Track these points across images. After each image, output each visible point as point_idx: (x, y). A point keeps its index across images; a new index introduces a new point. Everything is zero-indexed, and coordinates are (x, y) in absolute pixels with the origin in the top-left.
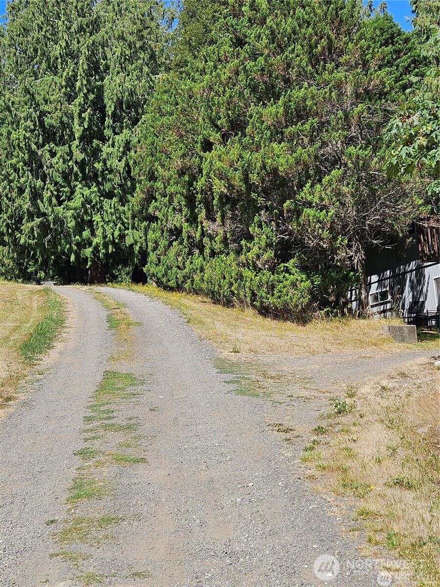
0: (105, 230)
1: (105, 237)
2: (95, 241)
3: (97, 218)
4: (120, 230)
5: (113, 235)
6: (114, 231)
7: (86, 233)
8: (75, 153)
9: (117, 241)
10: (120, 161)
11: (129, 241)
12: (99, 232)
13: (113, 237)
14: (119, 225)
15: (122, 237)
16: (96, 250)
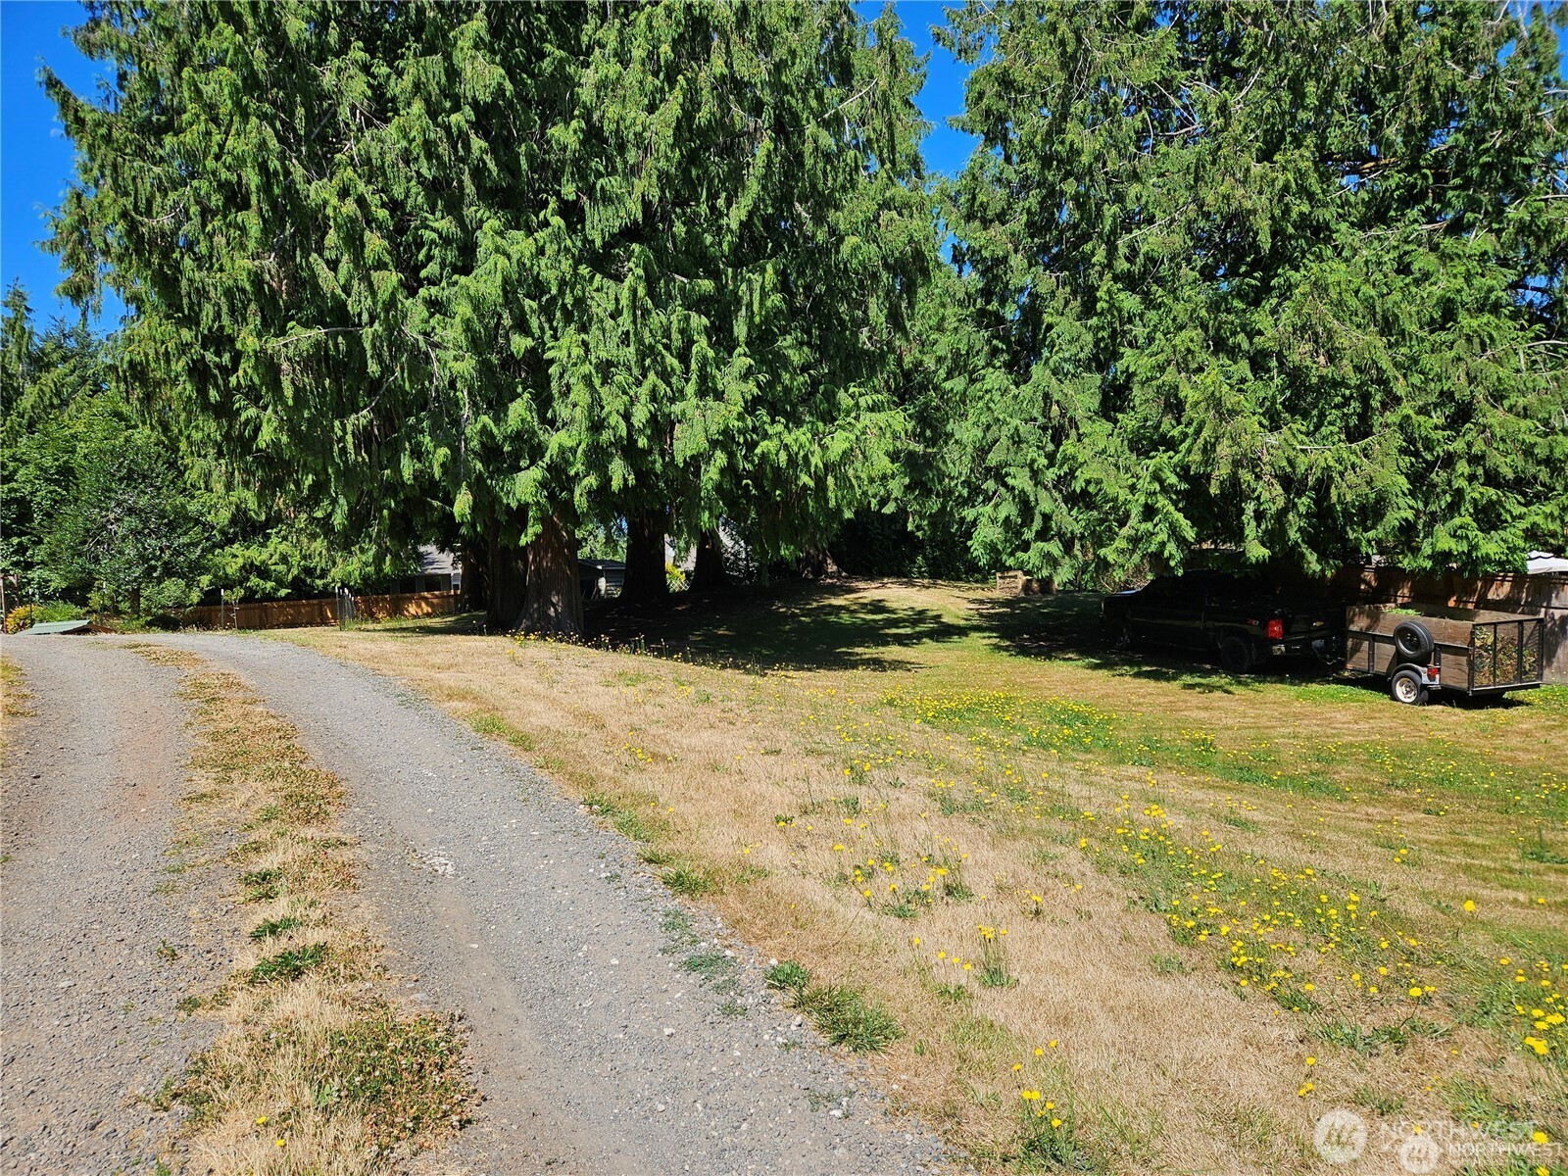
0: (596, 402)
1: (597, 426)
2: (554, 441)
3: (564, 348)
4: (654, 396)
5: (627, 417)
6: (632, 403)
7: (519, 410)
8: (469, 69)
9: (642, 442)
10: (651, 108)
11: (686, 443)
12: (572, 408)
13: (630, 426)
14: (652, 376)
15: (662, 428)
16: (558, 477)
